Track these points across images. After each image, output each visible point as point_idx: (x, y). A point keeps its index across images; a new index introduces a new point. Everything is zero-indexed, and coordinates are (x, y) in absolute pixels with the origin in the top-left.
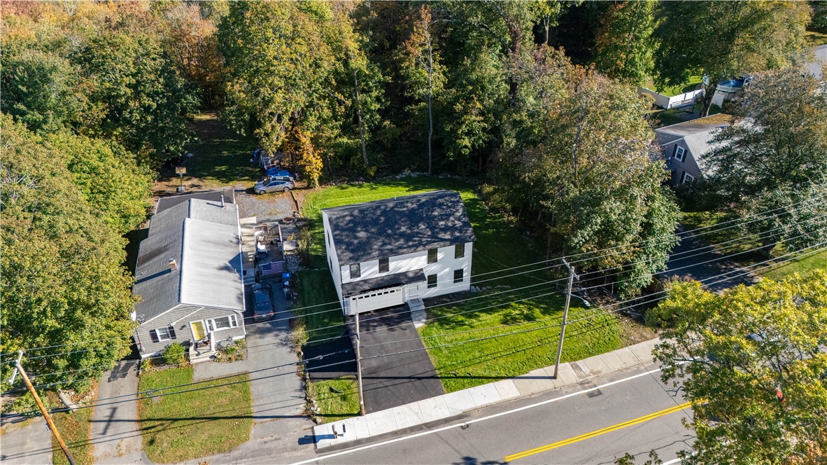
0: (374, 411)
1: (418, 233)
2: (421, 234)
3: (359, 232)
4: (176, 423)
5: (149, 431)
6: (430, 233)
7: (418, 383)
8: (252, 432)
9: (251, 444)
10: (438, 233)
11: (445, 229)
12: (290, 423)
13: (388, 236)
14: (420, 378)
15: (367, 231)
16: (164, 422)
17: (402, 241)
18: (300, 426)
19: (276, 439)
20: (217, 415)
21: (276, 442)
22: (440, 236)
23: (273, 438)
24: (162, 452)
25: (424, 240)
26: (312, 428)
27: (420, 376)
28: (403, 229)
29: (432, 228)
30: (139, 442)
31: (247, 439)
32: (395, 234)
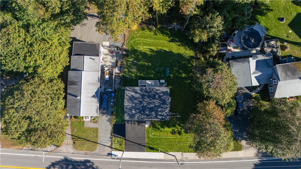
0: (127, 151)
1: (151, 115)
2: (152, 115)
3: (133, 111)
4: (80, 139)
5: (74, 139)
6: (155, 116)
7: (140, 146)
8: (97, 148)
9: (97, 151)
10: (158, 116)
11: (160, 115)
12: (107, 148)
13: (142, 114)
14: (141, 145)
15: (135, 111)
16: (77, 138)
17: (145, 116)
18: (109, 150)
19: (103, 152)
20: (90, 140)
21: (102, 152)
22: (158, 117)
23: (102, 151)
24: (77, 147)
25: (152, 117)
26: (111, 151)
27: (141, 144)
28: (147, 113)
29: (156, 114)
30: (72, 142)
31: (96, 150)
32: (144, 114)
